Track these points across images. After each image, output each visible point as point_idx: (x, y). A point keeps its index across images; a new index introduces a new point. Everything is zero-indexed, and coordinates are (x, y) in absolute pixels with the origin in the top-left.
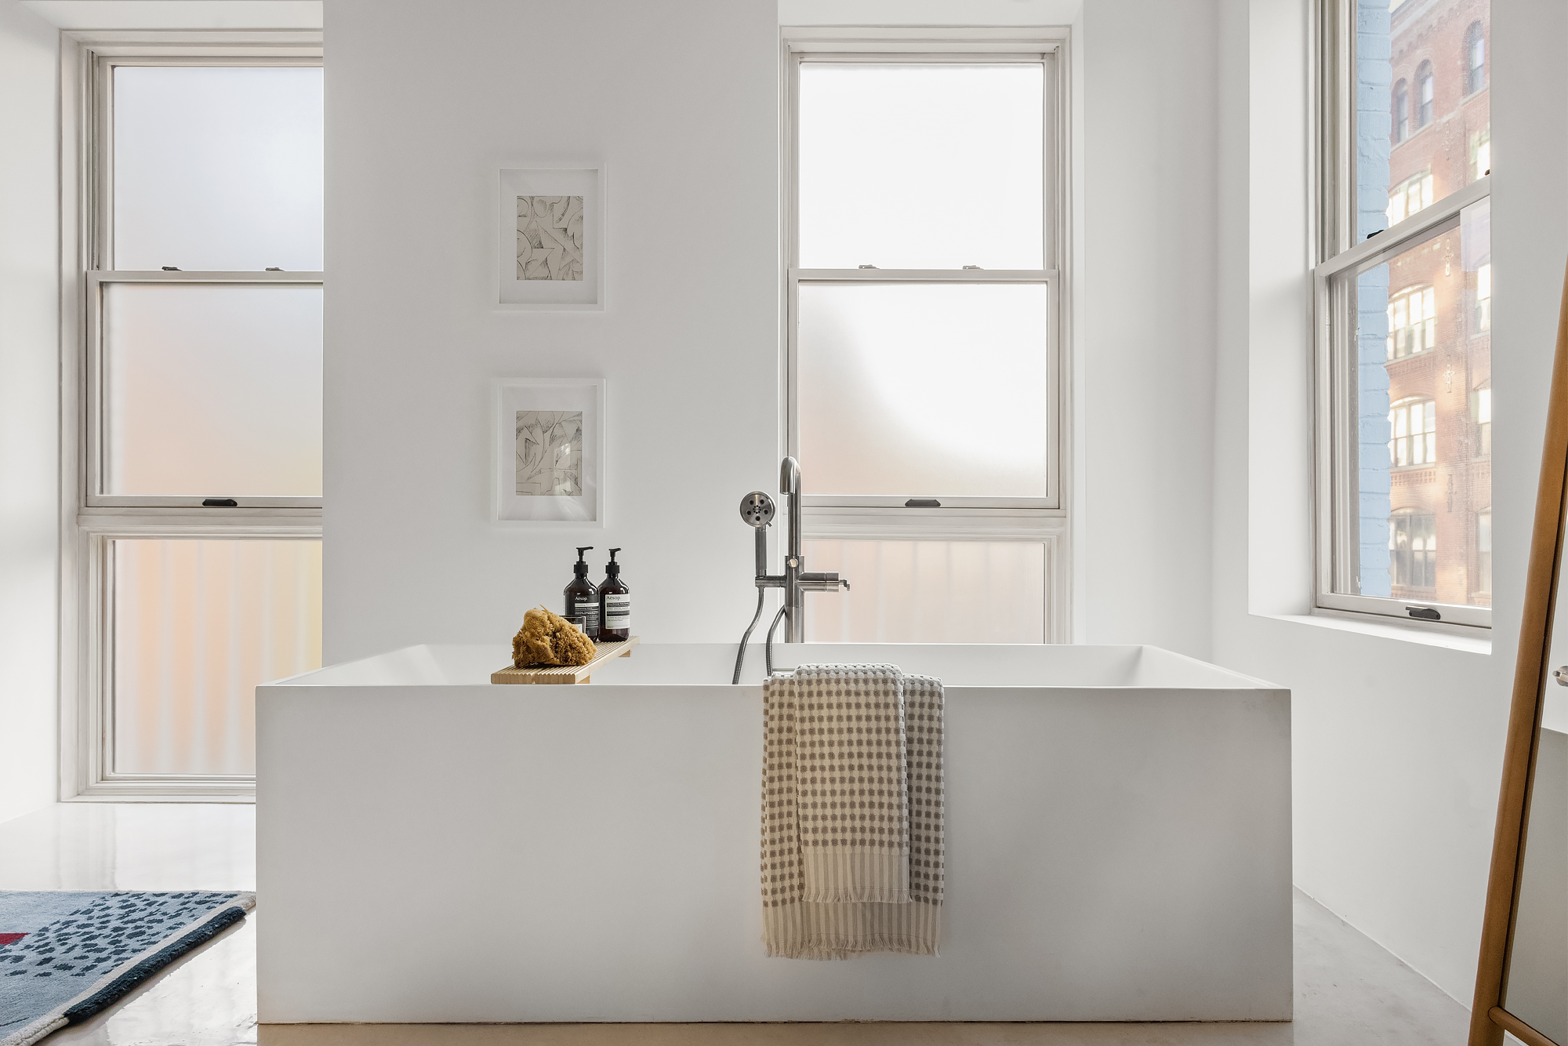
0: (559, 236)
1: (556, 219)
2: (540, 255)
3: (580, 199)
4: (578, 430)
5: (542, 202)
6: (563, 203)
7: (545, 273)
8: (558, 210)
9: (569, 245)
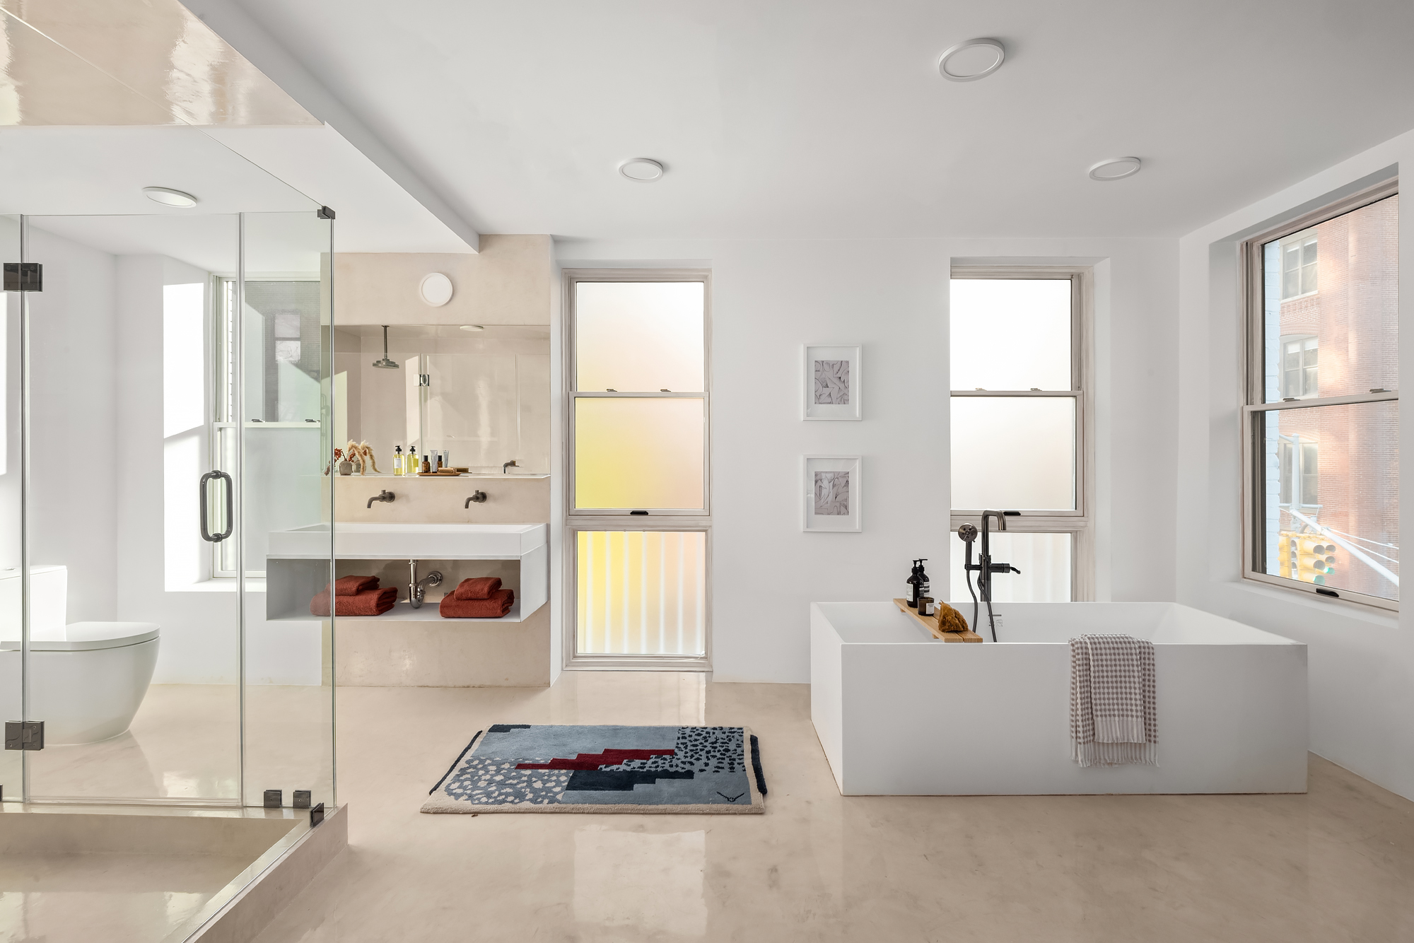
0: (836, 381)
1: (835, 372)
2: (826, 391)
3: (847, 362)
4: (847, 481)
5: (828, 363)
6: (839, 364)
7: (829, 400)
8: (836, 368)
9: (842, 386)
